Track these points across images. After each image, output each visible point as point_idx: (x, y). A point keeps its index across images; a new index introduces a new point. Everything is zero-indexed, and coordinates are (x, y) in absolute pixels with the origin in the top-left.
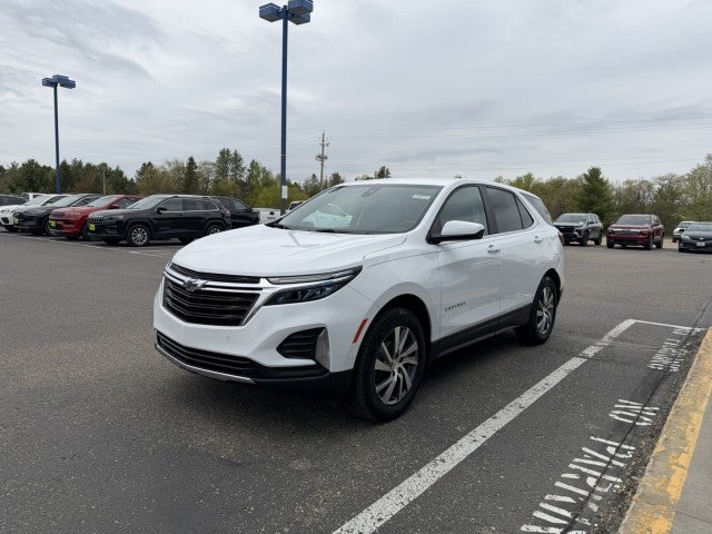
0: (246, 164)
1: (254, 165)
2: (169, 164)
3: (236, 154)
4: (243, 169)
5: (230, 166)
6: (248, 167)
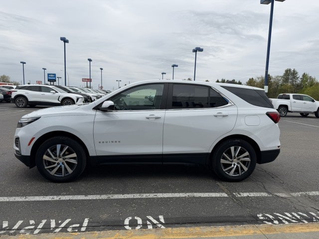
0: (300, 75)
1: (304, 75)
2: (258, 78)
3: (294, 71)
4: (298, 78)
5: (290, 77)
6: (301, 77)
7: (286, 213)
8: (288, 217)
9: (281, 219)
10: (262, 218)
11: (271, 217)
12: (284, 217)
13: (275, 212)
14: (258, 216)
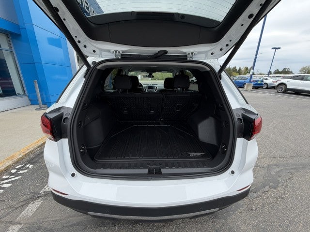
7: (9, 185)
8: (5, 183)
9: (11, 177)
10: (28, 166)
11: (21, 172)
12: (10, 180)
13: (21, 178)
14: (32, 165)
